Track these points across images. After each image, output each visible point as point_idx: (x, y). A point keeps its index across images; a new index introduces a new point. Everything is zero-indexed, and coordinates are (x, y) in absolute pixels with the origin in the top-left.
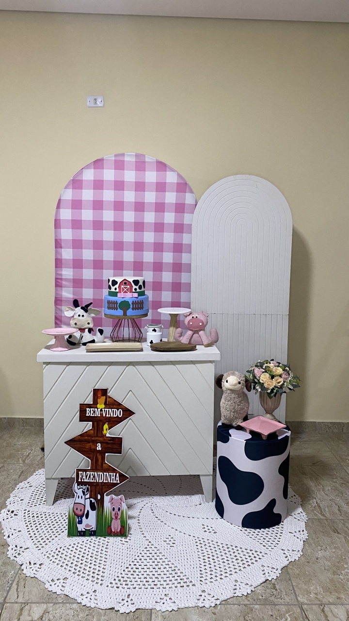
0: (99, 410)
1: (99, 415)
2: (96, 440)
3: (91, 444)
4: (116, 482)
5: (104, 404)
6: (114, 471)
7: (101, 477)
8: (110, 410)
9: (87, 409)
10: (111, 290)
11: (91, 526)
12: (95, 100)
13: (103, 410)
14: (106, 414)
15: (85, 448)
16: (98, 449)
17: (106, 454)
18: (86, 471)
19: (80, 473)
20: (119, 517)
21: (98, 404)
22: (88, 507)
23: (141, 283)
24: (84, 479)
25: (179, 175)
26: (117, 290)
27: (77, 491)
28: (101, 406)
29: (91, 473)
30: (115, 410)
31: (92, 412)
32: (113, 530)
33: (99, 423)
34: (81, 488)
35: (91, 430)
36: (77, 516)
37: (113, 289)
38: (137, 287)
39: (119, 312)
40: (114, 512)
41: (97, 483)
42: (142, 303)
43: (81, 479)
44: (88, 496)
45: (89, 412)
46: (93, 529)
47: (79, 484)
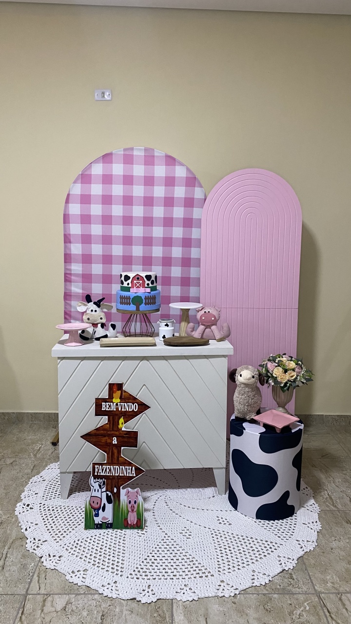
0: (115, 404)
1: (115, 410)
2: (112, 434)
3: (107, 438)
4: (132, 475)
5: (120, 398)
6: (130, 464)
7: (117, 471)
8: (126, 404)
9: (103, 403)
10: (124, 285)
11: (108, 519)
12: (103, 93)
13: (119, 404)
14: (122, 408)
15: (101, 442)
16: (114, 443)
17: (122, 448)
18: (102, 464)
19: (96, 466)
20: (135, 510)
21: (113, 398)
22: (104, 501)
23: (153, 278)
24: (100, 473)
25: (188, 169)
26: (130, 286)
27: (93, 484)
28: (116, 400)
29: (107, 467)
30: (130, 404)
31: (107, 406)
32: (130, 523)
33: (114, 416)
34: (97, 481)
35: (107, 424)
36: (94, 509)
37: (125, 284)
38: (150, 282)
39: (132, 307)
40: (130, 505)
41: (114, 477)
42: (154, 298)
43: (97, 473)
44: (104, 489)
45: (105, 407)
46: (110, 522)
47: (95, 477)
